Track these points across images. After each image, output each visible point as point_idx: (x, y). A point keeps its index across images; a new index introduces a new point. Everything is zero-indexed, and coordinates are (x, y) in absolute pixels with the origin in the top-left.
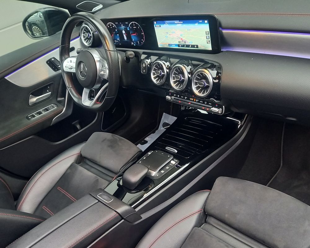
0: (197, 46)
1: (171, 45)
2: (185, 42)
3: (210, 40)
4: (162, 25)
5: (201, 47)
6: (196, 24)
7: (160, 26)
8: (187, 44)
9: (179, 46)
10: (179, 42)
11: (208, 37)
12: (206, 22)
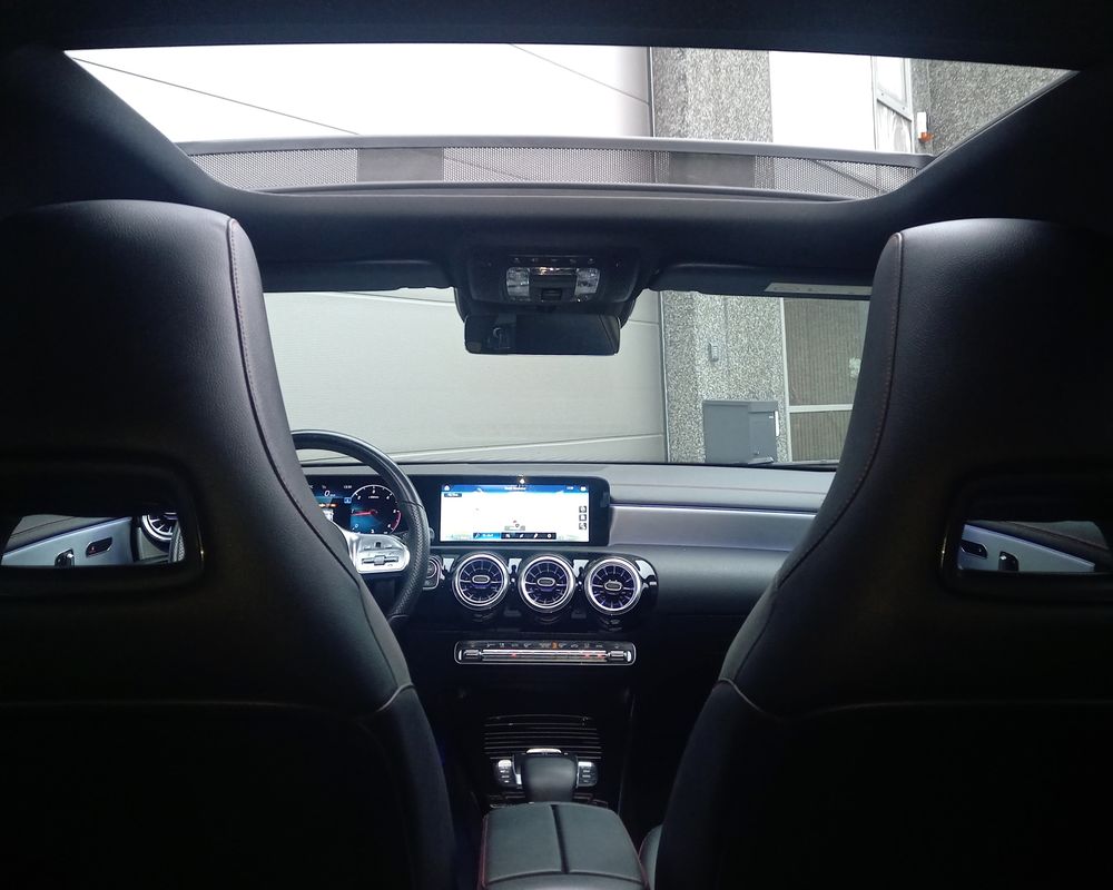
0: (554, 535)
1: (481, 534)
2: (523, 528)
3: (587, 522)
4: (464, 494)
5: (562, 536)
6: (561, 493)
7: (460, 495)
8: (526, 531)
9: (503, 536)
10: (507, 528)
11: (583, 518)
12: (583, 489)
